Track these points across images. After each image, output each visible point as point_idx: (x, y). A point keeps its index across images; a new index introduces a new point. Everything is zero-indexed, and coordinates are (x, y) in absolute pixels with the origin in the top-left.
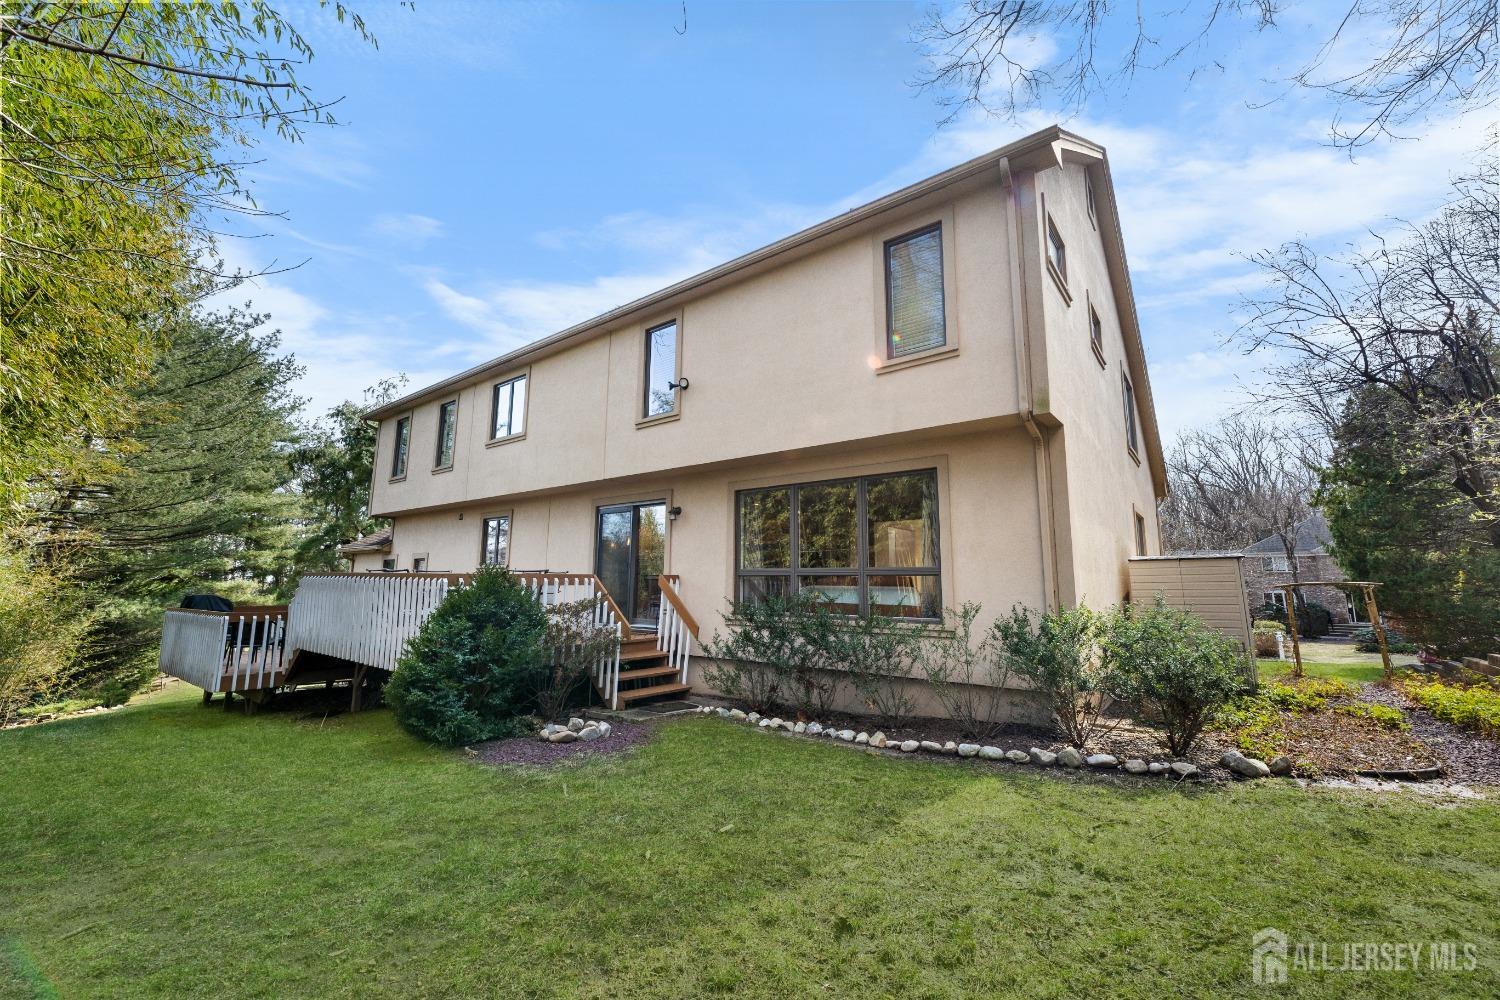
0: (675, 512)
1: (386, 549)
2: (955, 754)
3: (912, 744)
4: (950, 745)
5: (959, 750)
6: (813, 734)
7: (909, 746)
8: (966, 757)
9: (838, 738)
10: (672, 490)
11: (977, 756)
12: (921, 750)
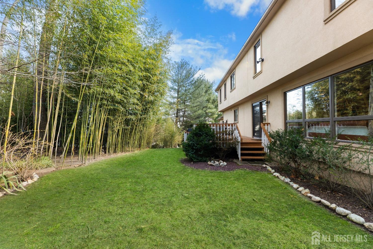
0: (268, 103)
1: (222, 119)
2: (333, 210)
3: (318, 199)
4: (333, 206)
5: (336, 210)
6: (285, 182)
7: (315, 199)
8: (339, 214)
9: (292, 186)
10: (267, 96)
11: (345, 216)
12: (320, 202)
